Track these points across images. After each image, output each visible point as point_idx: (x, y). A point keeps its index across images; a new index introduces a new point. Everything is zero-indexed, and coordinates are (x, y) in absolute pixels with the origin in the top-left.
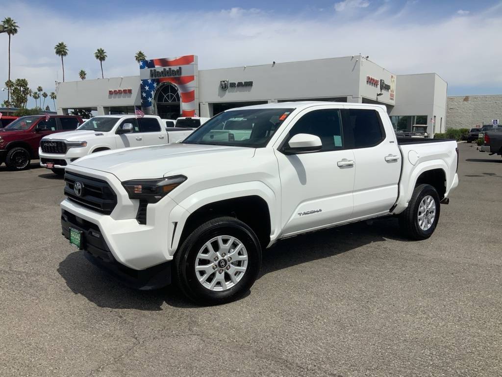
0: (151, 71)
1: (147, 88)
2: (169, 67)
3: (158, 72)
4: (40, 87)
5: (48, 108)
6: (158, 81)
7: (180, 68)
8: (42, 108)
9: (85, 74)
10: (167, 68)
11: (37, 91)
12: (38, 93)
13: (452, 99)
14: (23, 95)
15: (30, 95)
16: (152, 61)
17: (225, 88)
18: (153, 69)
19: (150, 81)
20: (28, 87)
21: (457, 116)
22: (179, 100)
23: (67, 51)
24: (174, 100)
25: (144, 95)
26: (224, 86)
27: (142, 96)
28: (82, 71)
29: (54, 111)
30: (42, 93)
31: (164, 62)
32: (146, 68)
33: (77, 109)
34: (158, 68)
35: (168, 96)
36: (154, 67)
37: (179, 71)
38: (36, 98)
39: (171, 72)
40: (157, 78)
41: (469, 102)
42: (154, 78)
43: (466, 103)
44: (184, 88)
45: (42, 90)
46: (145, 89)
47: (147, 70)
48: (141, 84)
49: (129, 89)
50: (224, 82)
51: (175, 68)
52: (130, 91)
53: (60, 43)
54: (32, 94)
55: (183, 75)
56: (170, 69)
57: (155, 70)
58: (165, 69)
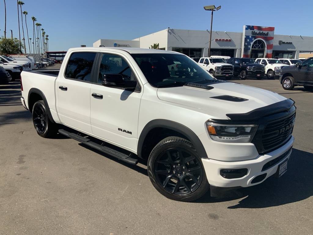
1: (248, 40)
3: (256, 33)
6: (255, 37)
7: (268, 32)
10: (261, 32)
16: (253, 26)
18: (253, 31)
19: (250, 37)
25: (246, 44)
31: (259, 28)
32: (249, 29)
34: (256, 31)
35: (256, 46)
36: (254, 30)
37: (267, 34)
39: (263, 34)
40: (254, 36)
42: (253, 35)
44: (268, 42)
47: (250, 31)
48: (245, 38)
51: (266, 32)
55: (269, 36)
56: (263, 32)
57: (254, 31)
58: (260, 32)
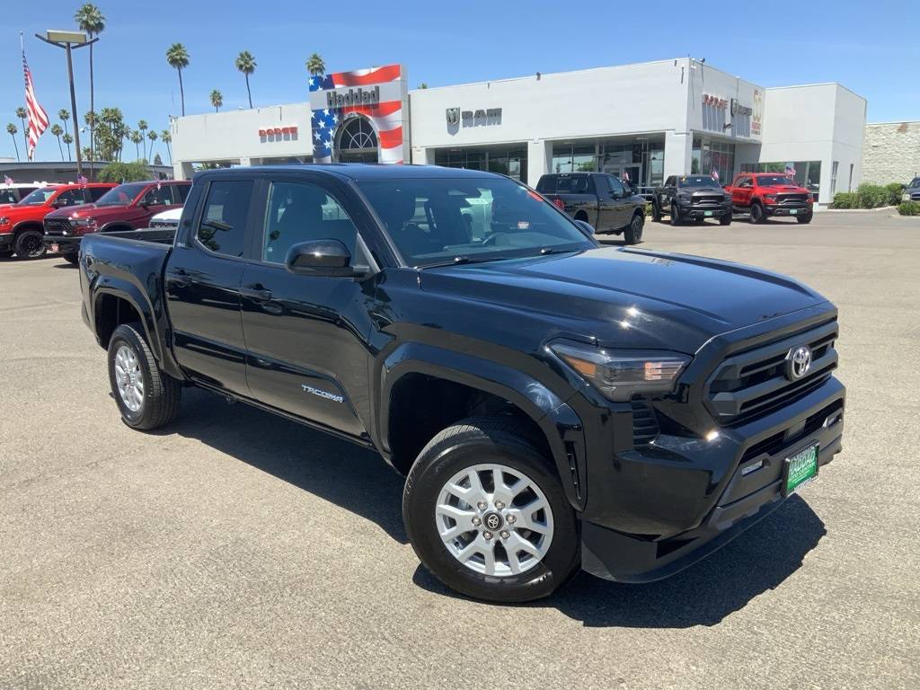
0: (329, 94)
1: (322, 124)
2: (360, 87)
3: (340, 96)
4: (142, 122)
5: (158, 159)
6: (341, 111)
7: (377, 88)
8: (147, 159)
9: (220, 98)
10: (355, 89)
11: (138, 129)
12: (140, 131)
13: (876, 128)
14: (115, 137)
15: (127, 137)
16: (330, 77)
17: (455, 120)
18: (331, 91)
19: (326, 112)
20: (123, 122)
21: (886, 161)
22: (376, 145)
23: (187, 58)
24: (368, 145)
25: (318, 136)
26: (452, 118)
27: (314, 138)
28: (215, 92)
29: (169, 165)
30: (147, 132)
31: (349, 78)
32: (320, 89)
33: (206, 162)
34: (340, 89)
35: (357, 138)
36: (334, 87)
37: (376, 94)
38: (136, 141)
39: (360, 96)
40: (338, 106)
41: (909, 133)
42: (333, 107)
43: (903, 136)
44: (384, 124)
45: (146, 127)
46: (319, 126)
47: (322, 93)
48: (312, 118)
49: (293, 126)
50: (452, 110)
51: (368, 88)
52: (294, 130)
53: (176, 44)
54: (130, 135)
55: (383, 100)
56: (360, 90)
57: (335, 93)
58: (351, 91)
